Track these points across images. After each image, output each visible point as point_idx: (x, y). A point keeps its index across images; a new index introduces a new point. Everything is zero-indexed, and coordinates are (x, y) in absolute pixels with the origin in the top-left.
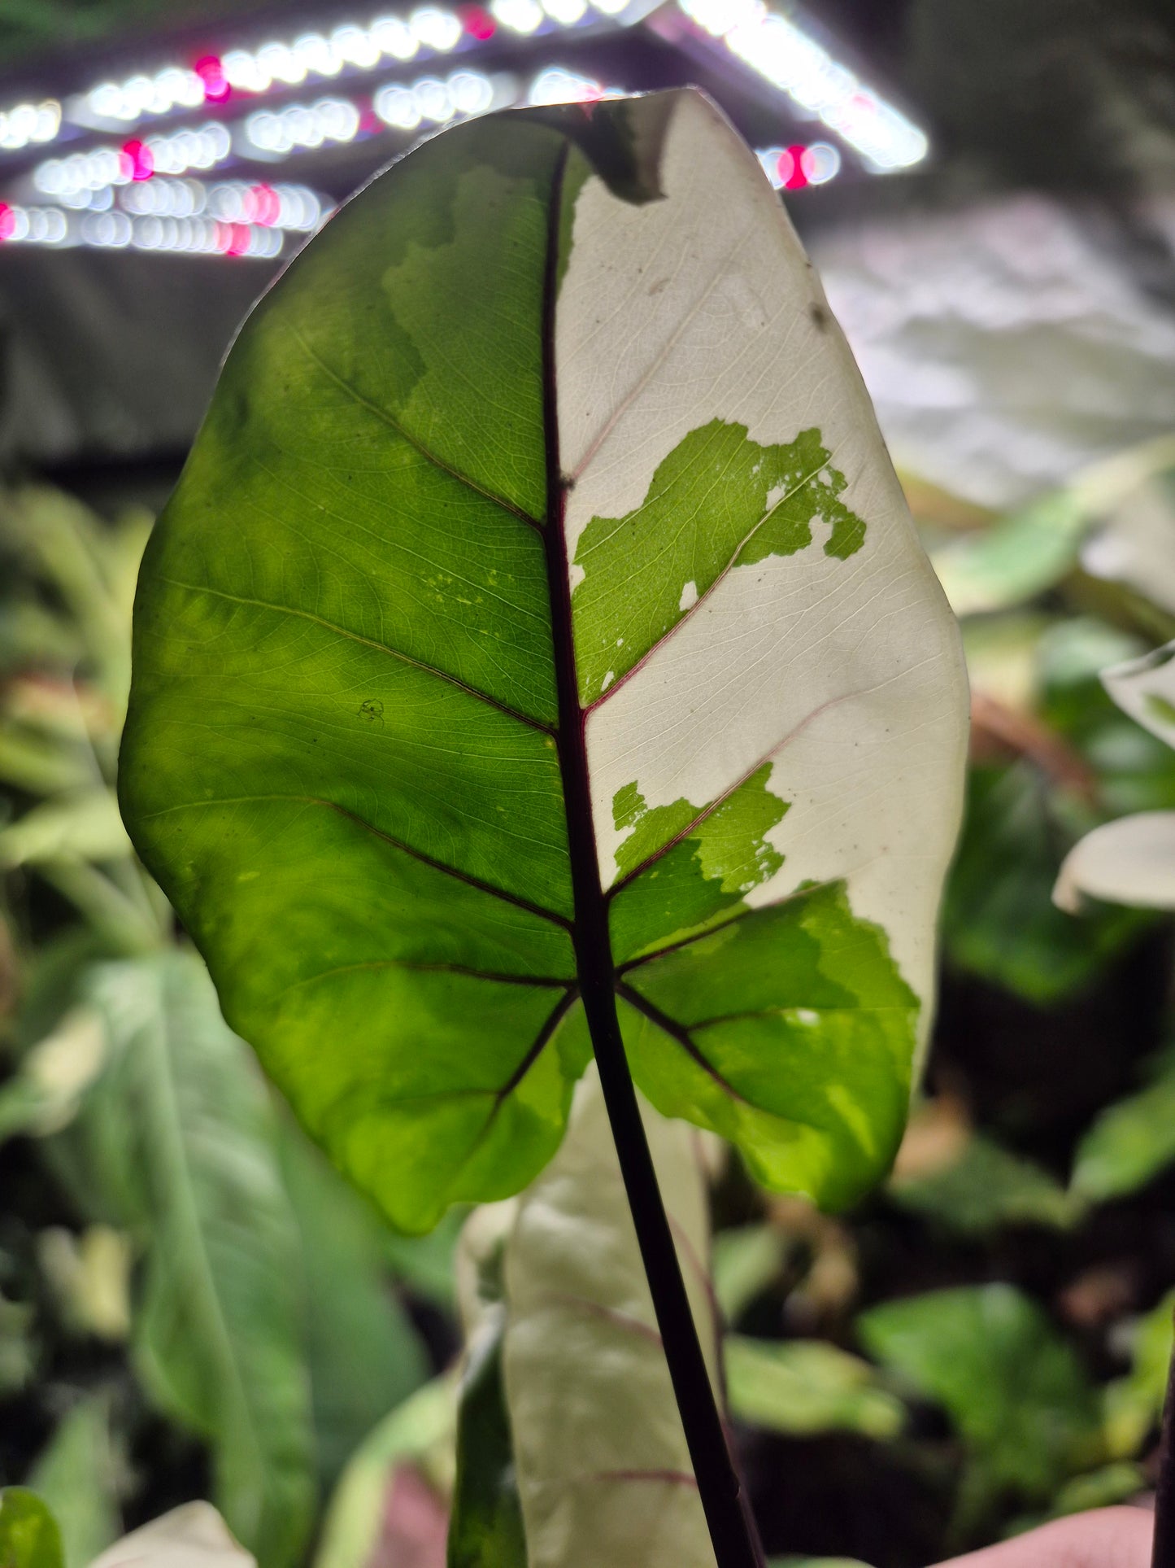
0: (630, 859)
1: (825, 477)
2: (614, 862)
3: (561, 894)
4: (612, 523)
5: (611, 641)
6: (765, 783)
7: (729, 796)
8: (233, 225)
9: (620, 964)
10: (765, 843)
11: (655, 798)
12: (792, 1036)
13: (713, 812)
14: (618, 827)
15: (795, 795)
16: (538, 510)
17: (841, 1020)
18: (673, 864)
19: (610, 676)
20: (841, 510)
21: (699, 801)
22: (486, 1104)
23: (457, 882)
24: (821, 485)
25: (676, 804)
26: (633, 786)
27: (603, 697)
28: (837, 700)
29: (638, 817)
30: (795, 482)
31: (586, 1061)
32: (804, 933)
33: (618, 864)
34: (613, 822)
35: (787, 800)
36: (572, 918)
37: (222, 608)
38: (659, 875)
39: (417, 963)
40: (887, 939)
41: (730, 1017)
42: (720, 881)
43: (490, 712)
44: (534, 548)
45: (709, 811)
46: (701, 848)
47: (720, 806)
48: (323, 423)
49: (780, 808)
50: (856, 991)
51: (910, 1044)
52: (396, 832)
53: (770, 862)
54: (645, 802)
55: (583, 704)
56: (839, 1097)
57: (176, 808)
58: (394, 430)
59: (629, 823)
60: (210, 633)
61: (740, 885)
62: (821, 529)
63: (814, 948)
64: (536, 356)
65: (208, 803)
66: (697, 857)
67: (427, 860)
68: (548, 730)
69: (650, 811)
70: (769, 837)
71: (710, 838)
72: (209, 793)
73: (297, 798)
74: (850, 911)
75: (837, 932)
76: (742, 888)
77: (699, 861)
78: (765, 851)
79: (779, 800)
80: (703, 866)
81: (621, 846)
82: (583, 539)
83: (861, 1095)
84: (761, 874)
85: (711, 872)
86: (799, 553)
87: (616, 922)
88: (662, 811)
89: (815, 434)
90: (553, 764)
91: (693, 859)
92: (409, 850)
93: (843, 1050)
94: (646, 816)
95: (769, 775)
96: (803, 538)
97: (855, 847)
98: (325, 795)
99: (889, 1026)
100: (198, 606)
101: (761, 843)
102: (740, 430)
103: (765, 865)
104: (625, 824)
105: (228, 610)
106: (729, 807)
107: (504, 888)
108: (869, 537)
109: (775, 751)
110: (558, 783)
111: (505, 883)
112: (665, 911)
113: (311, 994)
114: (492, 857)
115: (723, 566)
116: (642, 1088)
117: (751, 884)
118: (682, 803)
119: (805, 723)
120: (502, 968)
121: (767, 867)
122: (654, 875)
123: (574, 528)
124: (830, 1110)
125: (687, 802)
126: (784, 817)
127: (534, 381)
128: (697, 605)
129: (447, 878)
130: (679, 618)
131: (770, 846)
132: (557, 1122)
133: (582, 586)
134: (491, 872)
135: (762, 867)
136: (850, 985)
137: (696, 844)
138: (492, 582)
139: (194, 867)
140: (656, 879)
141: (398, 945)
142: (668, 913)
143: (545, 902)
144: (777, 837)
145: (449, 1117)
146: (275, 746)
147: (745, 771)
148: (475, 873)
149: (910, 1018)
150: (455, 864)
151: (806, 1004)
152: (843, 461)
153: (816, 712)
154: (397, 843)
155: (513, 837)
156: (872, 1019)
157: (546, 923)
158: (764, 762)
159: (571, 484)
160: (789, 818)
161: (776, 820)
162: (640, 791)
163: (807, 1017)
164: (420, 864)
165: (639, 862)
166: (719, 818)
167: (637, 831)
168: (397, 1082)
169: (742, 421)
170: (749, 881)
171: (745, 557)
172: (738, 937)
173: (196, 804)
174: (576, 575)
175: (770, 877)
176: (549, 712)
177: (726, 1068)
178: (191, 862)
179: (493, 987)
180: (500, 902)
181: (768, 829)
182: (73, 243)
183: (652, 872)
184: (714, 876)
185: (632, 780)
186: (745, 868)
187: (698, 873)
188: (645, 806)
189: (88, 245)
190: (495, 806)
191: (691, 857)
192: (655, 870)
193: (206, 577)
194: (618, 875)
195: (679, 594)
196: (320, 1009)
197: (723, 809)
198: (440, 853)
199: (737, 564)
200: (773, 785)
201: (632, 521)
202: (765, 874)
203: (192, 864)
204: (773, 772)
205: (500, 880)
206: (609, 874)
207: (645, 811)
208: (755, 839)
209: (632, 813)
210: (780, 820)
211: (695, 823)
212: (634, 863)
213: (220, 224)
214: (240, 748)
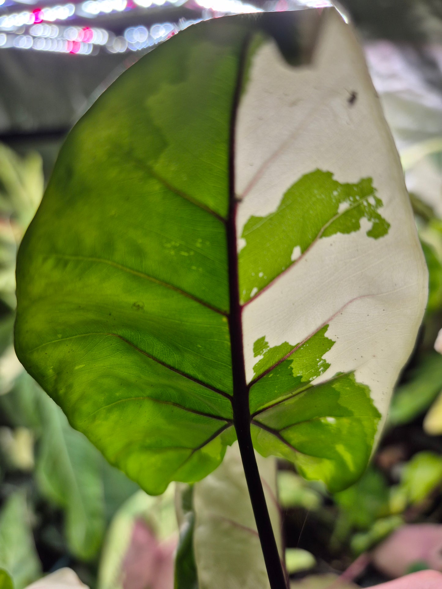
0: (260, 369)
1: (372, 201)
2: (252, 371)
3: (228, 385)
4: (260, 219)
5: (257, 274)
6: (325, 333)
7: (308, 340)
8: (74, 42)
9: (253, 413)
10: (322, 359)
11: (273, 342)
12: (324, 428)
13: (300, 347)
14: (255, 356)
15: (338, 338)
16: (223, 212)
17: (345, 421)
18: (279, 370)
19: (255, 290)
20: (378, 217)
21: (293, 343)
22: (188, 452)
23: (178, 374)
24: (369, 205)
25: (283, 344)
26: (263, 338)
27: (251, 300)
28: (362, 297)
29: (265, 352)
30: (355, 201)
31: (234, 441)
32: (334, 389)
33: (255, 372)
34: (253, 354)
35: (333, 340)
36: (232, 394)
37: (62, 263)
38: (273, 375)
39: (157, 399)
40: (370, 391)
41: (298, 423)
42: (301, 377)
43: (195, 304)
44: (220, 231)
45: (298, 347)
46: (293, 363)
47: (303, 345)
48: (113, 174)
49: (330, 343)
50: (353, 410)
51: (374, 431)
52: (149, 351)
53: (324, 368)
54: (268, 345)
55: (242, 302)
56: (341, 449)
57: (44, 345)
58: (151, 174)
59: (260, 354)
60: (57, 275)
61: (310, 378)
62: (366, 224)
63: (337, 395)
64: (225, 135)
65: (59, 340)
66: (291, 367)
67: (163, 364)
68: (224, 314)
69: (271, 349)
70: (324, 357)
71: (298, 359)
72: (60, 336)
73: (102, 333)
74: (355, 379)
75: (348, 388)
76: (311, 379)
77: (292, 368)
78: (322, 363)
79: (331, 340)
80: (294, 371)
81: (256, 364)
82: (246, 227)
83: (350, 448)
84: (320, 372)
85: (297, 373)
86: (353, 234)
87: (252, 396)
88: (276, 349)
89: (369, 180)
90: (226, 329)
91: (289, 368)
92: (155, 359)
93: (345, 432)
94: (269, 351)
95: (327, 330)
96: (356, 227)
97: (362, 357)
98: (115, 332)
99: (366, 423)
100: (50, 263)
101: (321, 359)
102: (329, 175)
103: (322, 368)
104: (258, 355)
105: (66, 264)
106: (307, 345)
107: (200, 379)
108: (391, 231)
109: (330, 319)
110: (228, 337)
111: (200, 377)
112: (275, 391)
113: (110, 411)
114: (194, 365)
115: (315, 238)
116: (257, 450)
117: (314, 377)
118: (286, 344)
119: (345, 306)
120: (197, 408)
121: (322, 370)
122: (271, 375)
123: (241, 220)
124: (336, 452)
125: (288, 343)
126: (331, 348)
127: (224, 148)
128: (300, 258)
129: (172, 372)
130: (290, 264)
131: (325, 361)
132: (219, 458)
133: (244, 249)
134: (194, 371)
135: (320, 370)
136: (350, 408)
137: (291, 361)
138: (198, 245)
139: (54, 369)
140: (271, 377)
141: (149, 391)
142: (276, 391)
143: (219, 386)
144: (327, 357)
145: (171, 455)
146: (91, 316)
147: (316, 329)
148: (186, 371)
149: (376, 421)
150: (177, 367)
151: (330, 415)
152: (383, 194)
153: (351, 302)
154: (150, 356)
155: (205, 358)
156: (359, 421)
157: (219, 395)
158: (325, 324)
159: (240, 200)
160: (333, 348)
161: (328, 349)
162: (266, 340)
163: (331, 420)
164: (160, 365)
165: (264, 370)
166: (303, 350)
167: (264, 358)
168: (148, 441)
169: (331, 170)
170: (314, 376)
171: (325, 234)
172: (305, 395)
173: (53, 342)
174: (241, 244)
175: (323, 373)
176: (225, 306)
177: (294, 442)
178: (52, 367)
179: (193, 415)
180: (197, 385)
181: (325, 353)
182: (9, 46)
183: (270, 374)
184: (299, 375)
185: (263, 335)
186: (313, 371)
187: (291, 374)
188: (268, 347)
189: (15, 47)
190: (197, 345)
191: (288, 367)
192: (271, 373)
193: (53, 250)
194: (254, 376)
195: (291, 252)
196: (114, 416)
197: (305, 346)
198: (170, 362)
199: (321, 237)
200: (328, 334)
201: (271, 218)
202: (321, 372)
203: (52, 368)
204: (328, 328)
205: (198, 375)
206: (250, 376)
207: (268, 348)
208: (318, 358)
209: (262, 350)
210: (330, 349)
211: (291, 353)
212: (262, 371)
213: (69, 41)
214: (74, 318)
